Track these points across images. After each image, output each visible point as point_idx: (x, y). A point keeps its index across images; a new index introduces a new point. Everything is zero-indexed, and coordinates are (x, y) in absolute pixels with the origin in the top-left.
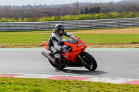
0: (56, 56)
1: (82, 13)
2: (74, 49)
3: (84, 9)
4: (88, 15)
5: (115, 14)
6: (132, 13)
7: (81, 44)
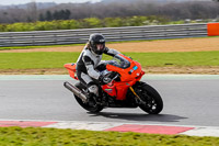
0: (90, 89)
1: (42, 20)
2: (124, 76)
3: (44, 13)
4: (51, 23)
5: (93, 20)
6: (119, 19)
7: (135, 68)
